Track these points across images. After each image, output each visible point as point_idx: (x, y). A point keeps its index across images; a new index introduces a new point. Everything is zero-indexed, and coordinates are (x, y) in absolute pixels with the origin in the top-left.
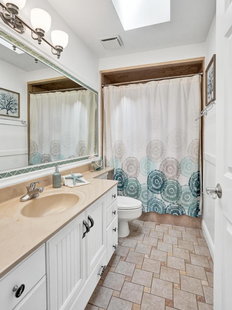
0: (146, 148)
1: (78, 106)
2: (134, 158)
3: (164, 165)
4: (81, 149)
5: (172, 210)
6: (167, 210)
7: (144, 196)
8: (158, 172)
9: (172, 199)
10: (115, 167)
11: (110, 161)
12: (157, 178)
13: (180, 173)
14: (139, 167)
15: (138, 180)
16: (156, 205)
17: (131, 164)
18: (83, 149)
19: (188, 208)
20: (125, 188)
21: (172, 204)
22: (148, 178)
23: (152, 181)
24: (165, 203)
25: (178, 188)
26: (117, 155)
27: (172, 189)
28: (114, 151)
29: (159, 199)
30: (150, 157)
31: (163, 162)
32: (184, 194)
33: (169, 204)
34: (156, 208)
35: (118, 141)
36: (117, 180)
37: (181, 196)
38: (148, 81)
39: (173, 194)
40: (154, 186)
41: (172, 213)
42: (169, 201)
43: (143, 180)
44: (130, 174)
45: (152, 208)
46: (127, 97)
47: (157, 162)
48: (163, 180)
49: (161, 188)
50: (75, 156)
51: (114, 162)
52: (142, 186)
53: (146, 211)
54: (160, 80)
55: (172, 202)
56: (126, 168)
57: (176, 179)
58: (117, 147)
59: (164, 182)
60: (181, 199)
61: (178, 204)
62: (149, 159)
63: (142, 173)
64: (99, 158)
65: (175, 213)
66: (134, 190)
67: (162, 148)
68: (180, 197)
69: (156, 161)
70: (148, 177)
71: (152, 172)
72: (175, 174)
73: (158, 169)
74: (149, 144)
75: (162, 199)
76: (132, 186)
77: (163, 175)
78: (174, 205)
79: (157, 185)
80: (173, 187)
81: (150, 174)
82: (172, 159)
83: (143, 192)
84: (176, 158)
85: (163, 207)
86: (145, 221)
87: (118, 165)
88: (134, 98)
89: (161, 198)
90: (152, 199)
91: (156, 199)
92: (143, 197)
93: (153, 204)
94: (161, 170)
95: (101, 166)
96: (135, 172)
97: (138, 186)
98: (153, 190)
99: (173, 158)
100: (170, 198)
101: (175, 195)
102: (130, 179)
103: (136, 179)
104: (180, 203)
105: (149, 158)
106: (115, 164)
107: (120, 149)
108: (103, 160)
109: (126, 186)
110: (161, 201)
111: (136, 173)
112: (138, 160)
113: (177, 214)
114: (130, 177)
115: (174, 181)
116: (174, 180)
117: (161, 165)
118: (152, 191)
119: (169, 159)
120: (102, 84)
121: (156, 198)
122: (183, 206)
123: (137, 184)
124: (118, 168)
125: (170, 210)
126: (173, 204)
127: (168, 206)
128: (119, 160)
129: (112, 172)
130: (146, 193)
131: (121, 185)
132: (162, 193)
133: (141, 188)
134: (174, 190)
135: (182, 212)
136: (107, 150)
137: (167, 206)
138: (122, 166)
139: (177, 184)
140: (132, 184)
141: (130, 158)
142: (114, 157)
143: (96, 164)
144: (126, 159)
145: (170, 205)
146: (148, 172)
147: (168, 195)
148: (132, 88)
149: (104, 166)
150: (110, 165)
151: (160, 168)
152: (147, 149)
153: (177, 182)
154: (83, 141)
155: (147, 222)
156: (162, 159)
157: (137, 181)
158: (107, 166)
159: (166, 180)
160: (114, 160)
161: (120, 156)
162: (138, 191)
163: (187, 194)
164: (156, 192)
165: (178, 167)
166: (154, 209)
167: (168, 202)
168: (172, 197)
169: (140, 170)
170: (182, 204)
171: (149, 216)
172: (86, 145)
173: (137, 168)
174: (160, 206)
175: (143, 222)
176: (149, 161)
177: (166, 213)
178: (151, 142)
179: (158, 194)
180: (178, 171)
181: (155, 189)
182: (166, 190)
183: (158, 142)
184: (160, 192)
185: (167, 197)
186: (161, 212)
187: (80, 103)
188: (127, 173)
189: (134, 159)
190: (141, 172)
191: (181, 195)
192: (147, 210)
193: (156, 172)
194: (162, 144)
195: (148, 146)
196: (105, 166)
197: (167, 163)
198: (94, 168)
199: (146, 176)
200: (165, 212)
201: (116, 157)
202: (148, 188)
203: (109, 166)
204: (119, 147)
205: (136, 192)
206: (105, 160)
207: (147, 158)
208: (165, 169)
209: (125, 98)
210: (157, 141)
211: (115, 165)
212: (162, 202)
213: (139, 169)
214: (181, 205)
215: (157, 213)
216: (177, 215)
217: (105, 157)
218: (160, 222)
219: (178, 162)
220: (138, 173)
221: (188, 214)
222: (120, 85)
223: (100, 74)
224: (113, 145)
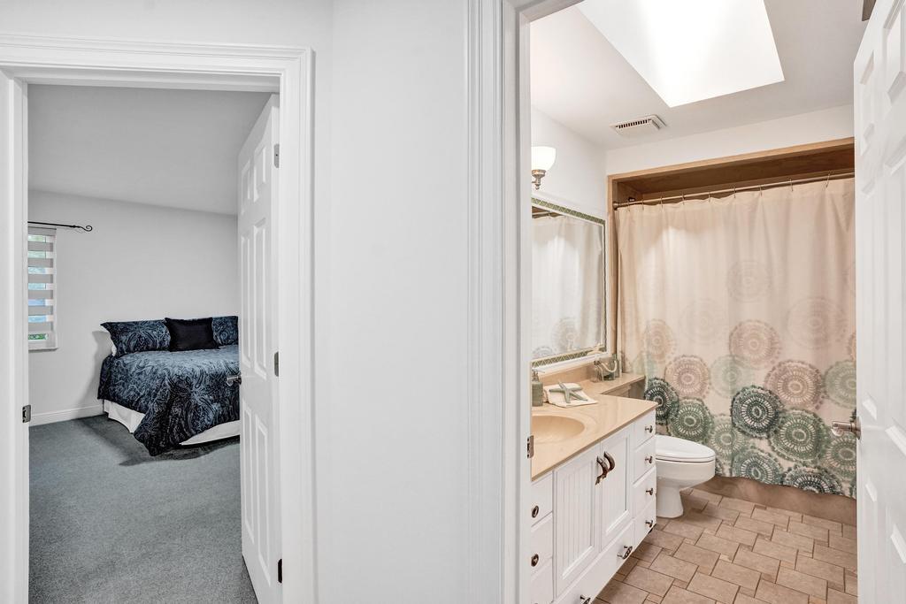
0: (727, 338)
1: (557, 247)
2: (695, 357)
3: (778, 377)
5: (800, 480)
6: (786, 478)
7: (722, 441)
8: (760, 391)
9: (801, 455)
10: (647, 375)
11: (635, 361)
12: (756, 403)
13: (823, 397)
14: (709, 378)
15: (707, 404)
16: (755, 464)
17: (689, 370)
18: (570, 334)
19: (850, 480)
20: (672, 420)
21: (800, 464)
22: (732, 403)
23: (744, 409)
24: (781, 460)
25: (818, 431)
26: (651, 350)
27: (800, 430)
28: (645, 341)
29: (762, 451)
30: (737, 356)
31: (774, 369)
32: (837, 447)
33: (792, 464)
34: (755, 470)
35: (654, 320)
36: (651, 399)
37: (829, 451)
38: (732, 193)
39: (804, 444)
40: (749, 421)
41: (801, 486)
42: (791, 457)
43: (718, 406)
44: (685, 391)
45: (743, 468)
46: (677, 228)
47: (758, 369)
48: (775, 408)
49: (768, 427)
51: (646, 364)
52: (715, 419)
53: (728, 475)
54: (763, 188)
55: (802, 460)
56: (675, 378)
57: (810, 409)
58: (651, 333)
59: (776, 413)
60: (829, 456)
61: (819, 468)
62: (735, 361)
63: (717, 392)
64: (609, 353)
65: (811, 488)
66: (695, 427)
67: (771, 339)
68: (824, 452)
69: (756, 366)
70: (734, 399)
71: (744, 390)
72: (808, 397)
73: (760, 383)
74: (736, 328)
75: (771, 452)
76: (691, 417)
77: (773, 397)
78: (807, 469)
79: (757, 420)
80: (805, 428)
81: (738, 393)
82: (800, 365)
83: (719, 433)
84: (813, 363)
85: (775, 470)
86: (723, 496)
87: (655, 371)
88: (693, 228)
89: (768, 449)
90: (743, 450)
91: (755, 451)
92: (718, 441)
93: (748, 461)
94: (769, 387)
96: (699, 387)
97: (706, 418)
98: (748, 431)
99: (803, 363)
100: (794, 453)
101: (810, 447)
102: (685, 403)
103: (700, 403)
104: (825, 466)
105: (736, 358)
106: (646, 367)
107: (658, 338)
108: (616, 357)
109: (676, 416)
110: (770, 455)
111: (701, 391)
112: (705, 361)
113: (815, 490)
114: (685, 398)
115: (805, 414)
116: (807, 412)
117: (769, 375)
118: (743, 432)
119: (793, 364)
120: (614, 202)
121: (755, 448)
122: (834, 473)
123: (704, 413)
124: (654, 377)
125: (794, 479)
126: (804, 464)
127: (790, 470)
128: (658, 361)
129: (641, 383)
130: (728, 435)
131: (661, 413)
132: (772, 439)
133: (713, 423)
134: (807, 434)
135: (832, 487)
136: (627, 339)
137: (786, 470)
138: (665, 374)
139: (815, 422)
140: (690, 413)
141: (684, 356)
142: (644, 354)
143: (603, 367)
144: (675, 360)
145: (796, 467)
146: (733, 391)
147: (788, 444)
148: (690, 207)
149: (621, 371)
150: (634, 369)
151: (766, 382)
152: (730, 340)
153: (815, 415)
154: (568, 318)
155: (731, 499)
156: (773, 362)
157: (703, 408)
158: (628, 370)
159: (784, 411)
160: (645, 360)
161: (659, 352)
162: (705, 428)
163: (847, 446)
164: (755, 434)
165: (816, 383)
166: (748, 471)
167: (788, 459)
168: (803, 449)
169: (710, 384)
170: (831, 467)
171: (736, 485)
172: (577, 326)
173: (705, 381)
174: (765, 466)
175: (720, 497)
176: (736, 366)
177: (784, 484)
178: (740, 325)
179: (761, 438)
180: (817, 393)
181: (753, 429)
182: (782, 431)
183: (761, 325)
184: (765, 435)
185: (787, 449)
186: (769, 479)
187: (562, 241)
188: (678, 388)
189: (695, 359)
190: (713, 388)
191: (826, 447)
192: (731, 473)
193: (755, 390)
194: (772, 329)
195: (732, 334)
196: (624, 372)
197: (785, 371)
198: (598, 374)
199: (727, 398)
200: (782, 482)
201: (648, 354)
202: (734, 425)
203: (632, 372)
204: (657, 333)
205: (700, 430)
206: (623, 358)
207: (730, 358)
208: (780, 385)
209: (671, 231)
210: (757, 324)
211: (646, 371)
212: (772, 459)
213: (708, 381)
214: (829, 470)
215: (758, 482)
216: (817, 492)
217: (622, 352)
218: (765, 504)
219: (817, 371)
220: (707, 389)
221: (851, 494)
222: (659, 203)
223: (609, 181)
224: (643, 328)
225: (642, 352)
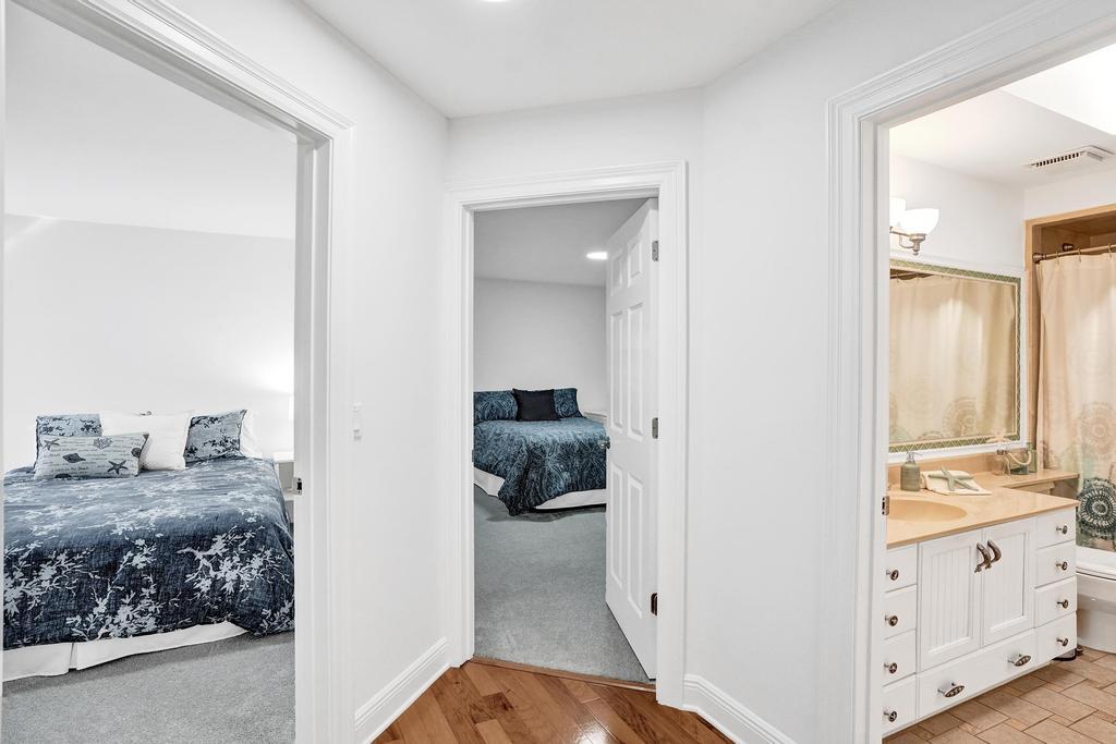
4: (960, 418)
10: (1081, 472)
11: (1063, 454)
18: (969, 417)
26: (1089, 442)
28: (1079, 431)
35: (1096, 403)
50: (942, 432)
51: (1080, 459)
58: (1089, 419)
64: (1023, 444)
87: (1095, 469)
95: (1028, 463)
106: (1081, 463)
107: (1101, 426)
108: (1035, 448)
120: (1035, 254)
124: (1094, 476)
128: (1100, 456)
136: (1052, 426)
138: (1111, 473)
142: (1078, 447)
143: (1010, 458)
149: (1040, 465)
150: (1062, 464)
154: (967, 398)
158: (1052, 466)
160: (1080, 454)
161: (1102, 446)
172: (979, 408)
187: (959, 306)
196: (1045, 467)
198: (1003, 466)
201: (1084, 447)
203: (1059, 468)
204: (1098, 421)
206: (1045, 450)
211: (1081, 468)
217: (1043, 442)
222: (1106, 251)
223: (1027, 228)
224: (1076, 413)
225: (1074, 443)
